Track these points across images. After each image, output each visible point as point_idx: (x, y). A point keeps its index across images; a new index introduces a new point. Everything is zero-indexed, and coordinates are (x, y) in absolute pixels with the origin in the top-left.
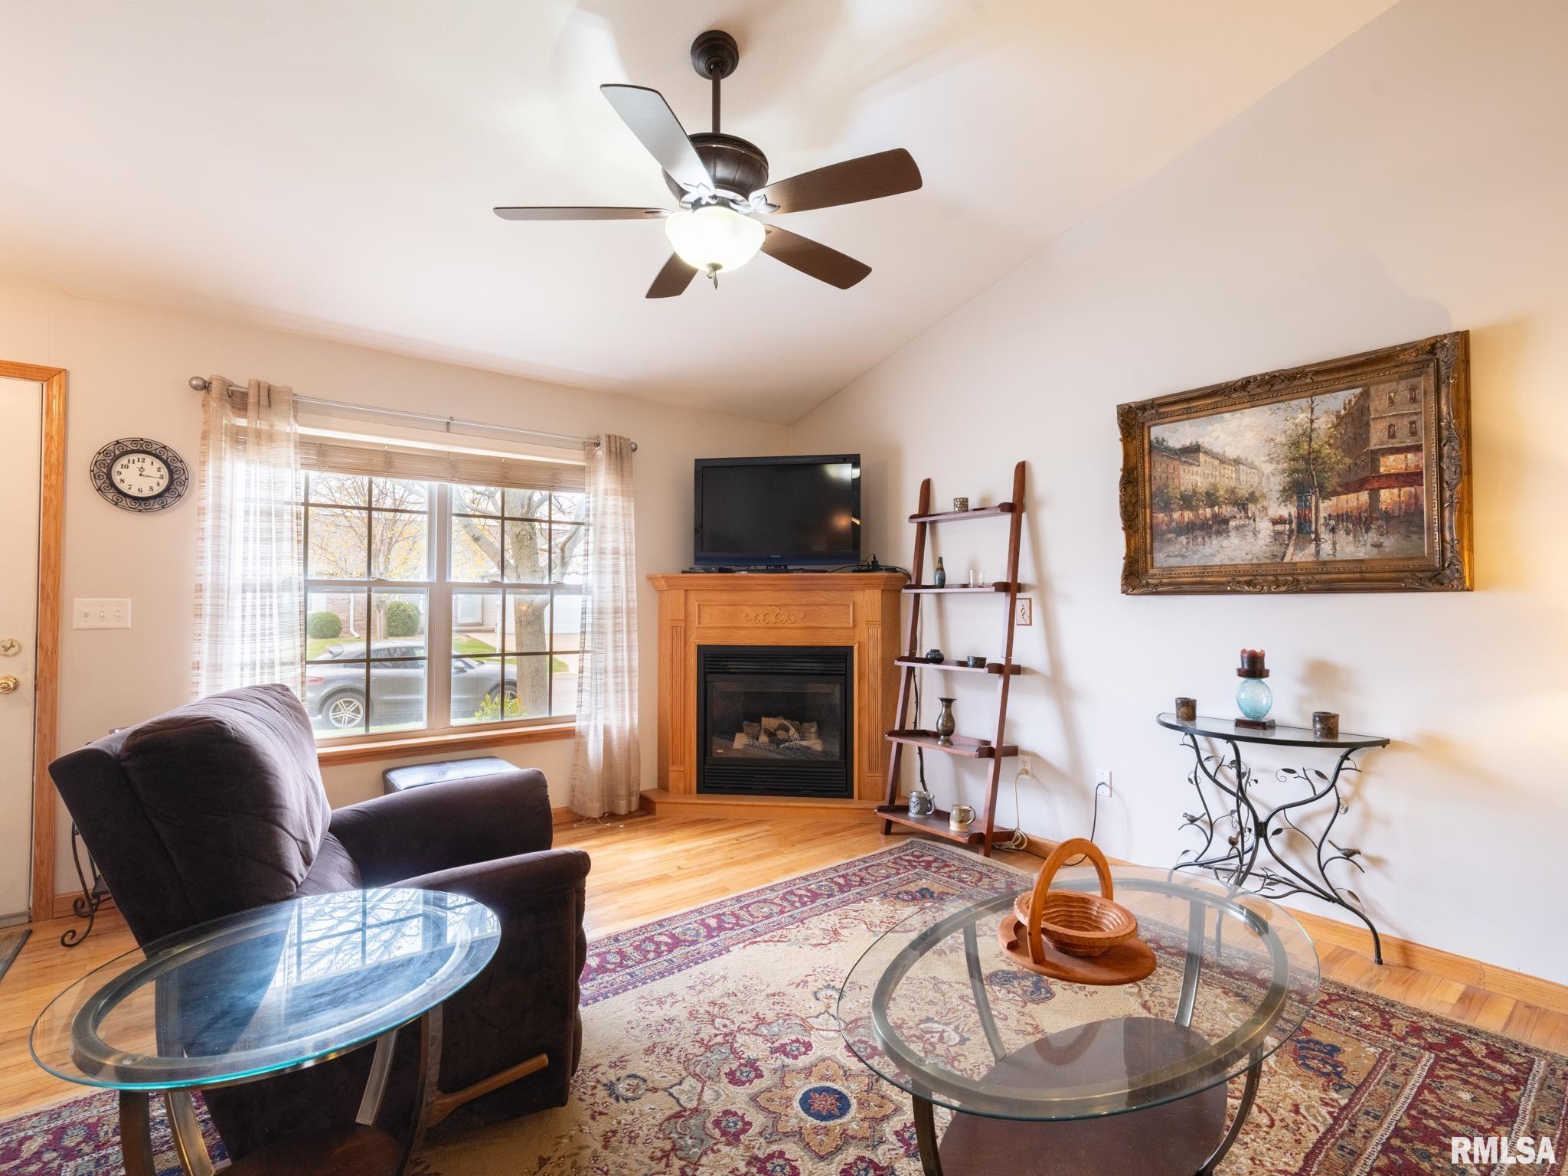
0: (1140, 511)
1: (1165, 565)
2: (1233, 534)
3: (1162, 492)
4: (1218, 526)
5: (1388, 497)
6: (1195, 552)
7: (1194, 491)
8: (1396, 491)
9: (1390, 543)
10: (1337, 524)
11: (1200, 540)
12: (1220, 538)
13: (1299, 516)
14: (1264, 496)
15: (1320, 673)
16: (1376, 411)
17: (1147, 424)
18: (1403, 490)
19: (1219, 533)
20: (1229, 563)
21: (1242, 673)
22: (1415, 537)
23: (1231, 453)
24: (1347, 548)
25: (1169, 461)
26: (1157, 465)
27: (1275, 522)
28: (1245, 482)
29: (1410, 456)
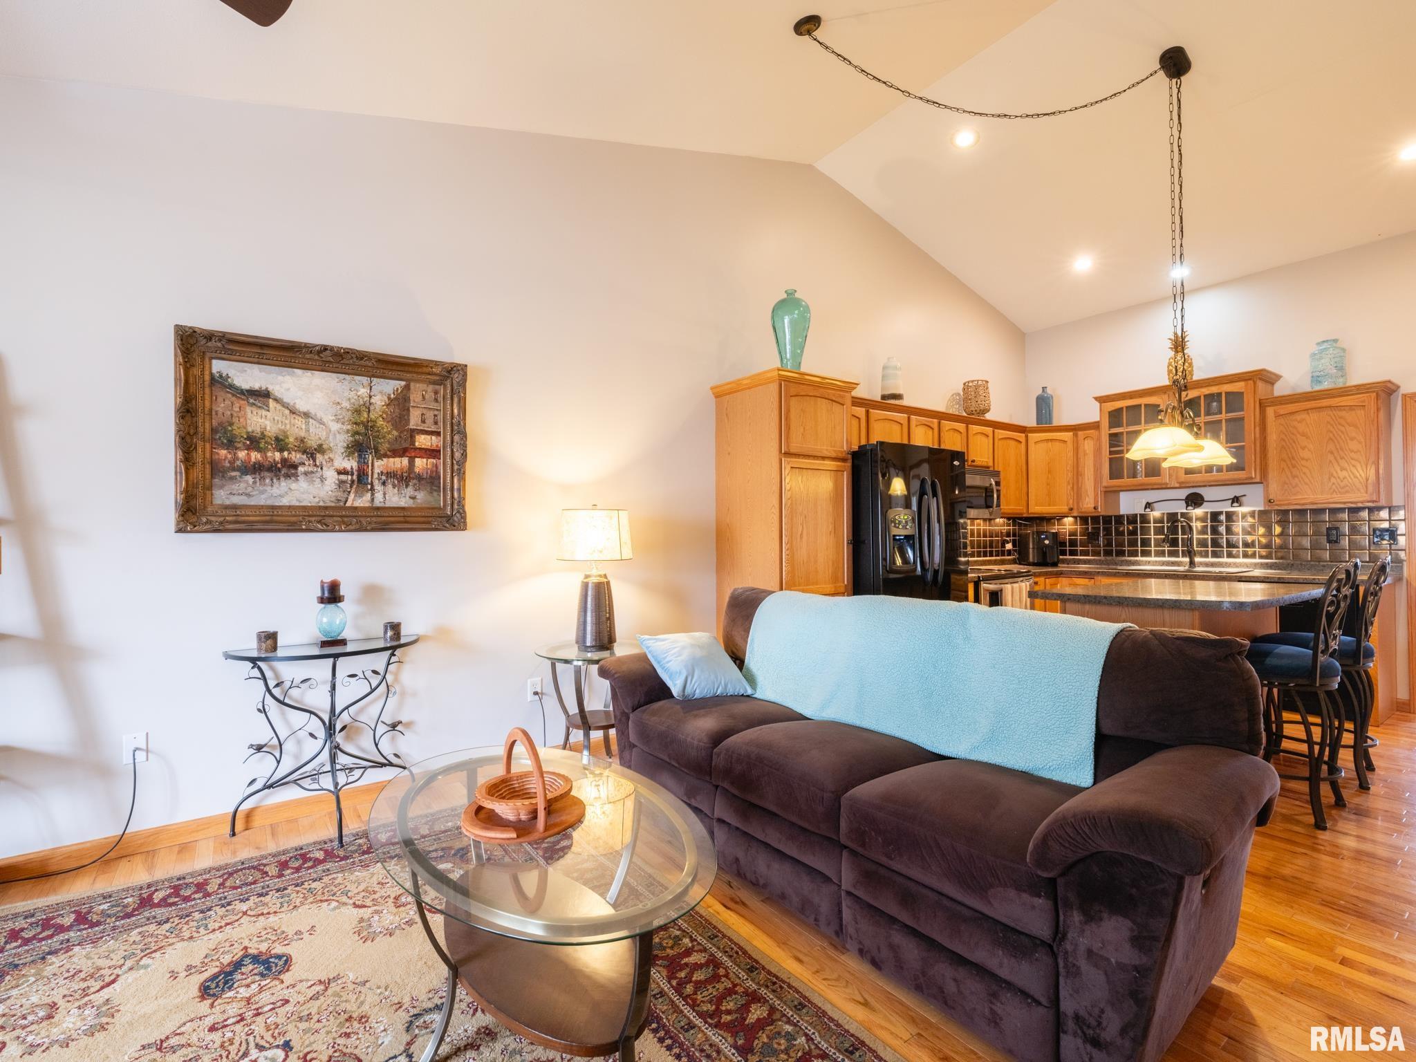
0: (200, 444)
1: (227, 502)
2: (301, 478)
3: (225, 428)
4: (288, 469)
5: (420, 464)
6: (262, 492)
7: (262, 433)
8: (425, 460)
9: (421, 496)
10: (387, 480)
11: (268, 481)
12: (289, 481)
13: (359, 470)
14: (330, 449)
15: (373, 594)
16: (414, 401)
17: (208, 355)
18: (429, 460)
19: (287, 476)
20: (297, 504)
21: (322, 600)
22: (435, 494)
23: (302, 406)
24: (395, 497)
25: (234, 398)
26: (220, 399)
27: (339, 473)
28: (315, 435)
29: (434, 438)
